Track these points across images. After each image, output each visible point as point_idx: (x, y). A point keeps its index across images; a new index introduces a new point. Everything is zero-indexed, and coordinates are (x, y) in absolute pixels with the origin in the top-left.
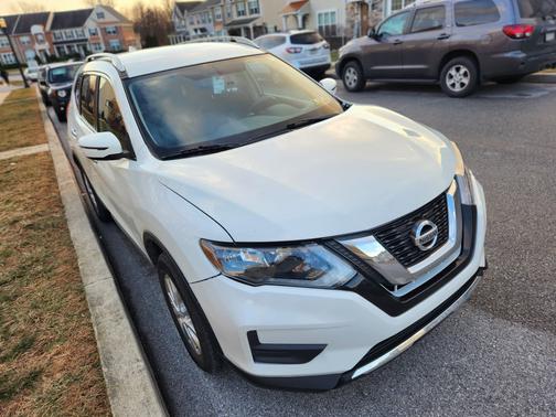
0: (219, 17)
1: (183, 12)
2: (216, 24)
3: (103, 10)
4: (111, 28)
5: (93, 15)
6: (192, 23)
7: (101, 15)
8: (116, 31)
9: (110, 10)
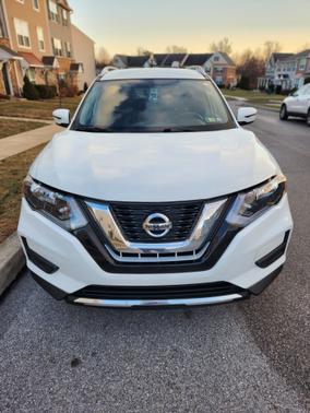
0: (302, 67)
1: (276, 60)
2: (298, 72)
3: (220, 56)
4: (220, 68)
5: (212, 58)
6: (279, 70)
7: (217, 59)
8: (224, 71)
9: (225, 55)
